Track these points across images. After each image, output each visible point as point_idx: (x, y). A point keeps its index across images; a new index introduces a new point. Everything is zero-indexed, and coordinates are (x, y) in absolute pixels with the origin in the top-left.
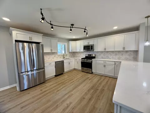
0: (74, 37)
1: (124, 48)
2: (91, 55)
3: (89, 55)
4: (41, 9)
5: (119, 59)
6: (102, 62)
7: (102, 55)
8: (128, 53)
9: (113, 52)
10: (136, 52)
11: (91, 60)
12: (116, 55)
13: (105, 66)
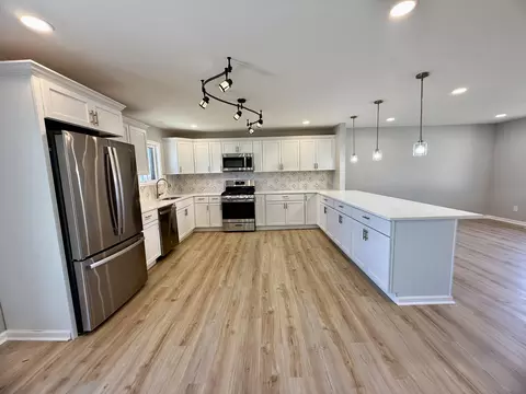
0: (194, 127)
1: (316, 166)
2: (243, 183)
3: (237, 183)
4: (229, 58)
5: (306, 188)
6: (280, 198)
7: (270, 182)
8: (320, 176)
9: (294, 173)
10: (332, 174)
11: (252, 196)
12: (300, 180)
13: (286, 207)
